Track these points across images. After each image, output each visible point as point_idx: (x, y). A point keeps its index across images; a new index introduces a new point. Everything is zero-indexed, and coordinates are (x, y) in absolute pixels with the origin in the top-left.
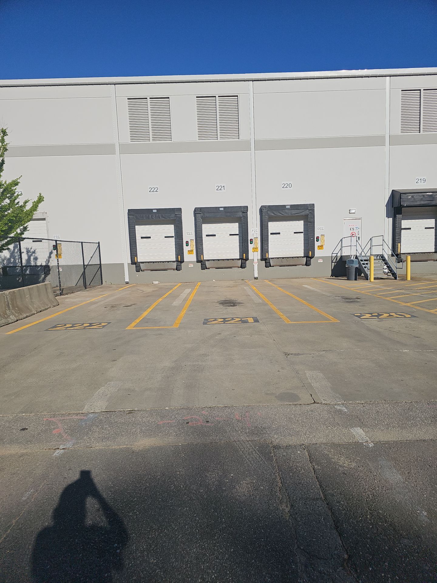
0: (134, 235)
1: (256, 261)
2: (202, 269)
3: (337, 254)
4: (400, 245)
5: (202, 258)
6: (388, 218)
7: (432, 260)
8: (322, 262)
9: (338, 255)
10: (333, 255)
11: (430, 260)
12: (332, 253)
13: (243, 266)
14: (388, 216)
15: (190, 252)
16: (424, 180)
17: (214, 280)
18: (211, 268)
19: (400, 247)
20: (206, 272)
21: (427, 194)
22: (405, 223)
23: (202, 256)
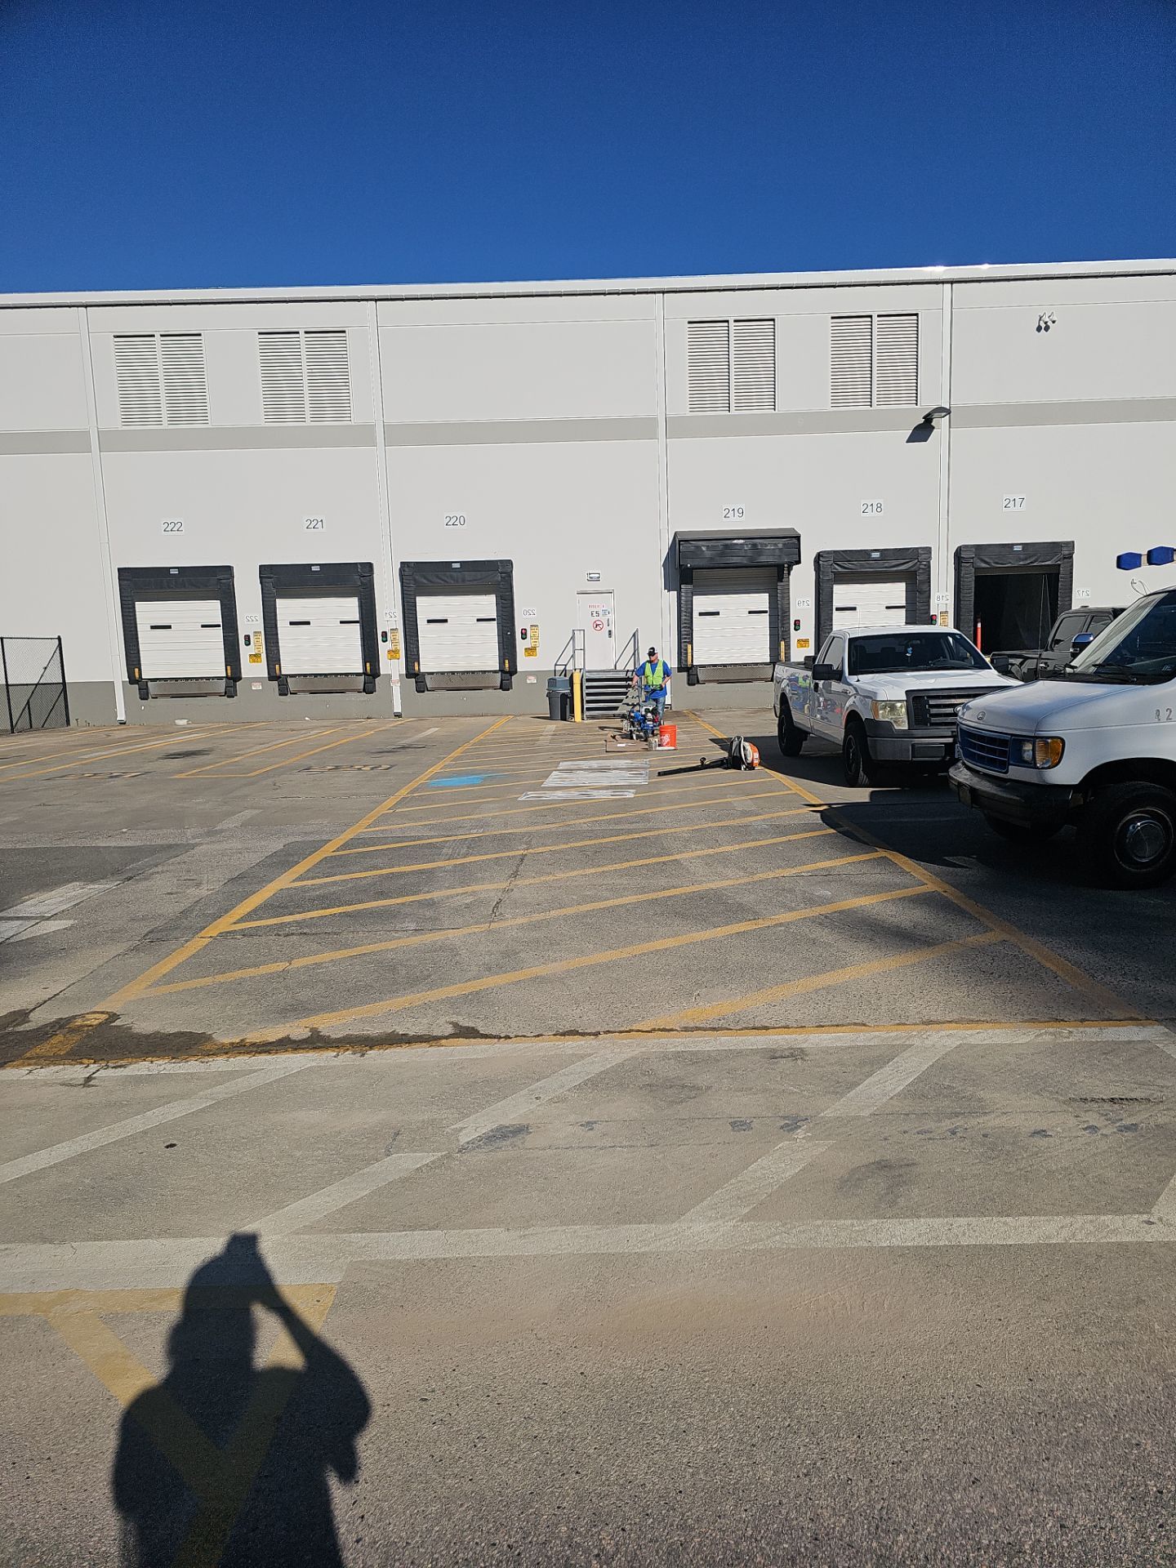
0: (126, 622)
1: (395, 677)
2: (280, 695)
3: (566, 665)
4: (692, 649)
5: (278, 671)
6: (669, 591)
7: (761, 679)
8: (535, 682)
9: (567, 668)
10: (558, 668)
11: (757, 680)
12: (556, 665)
13: (369, 689)
14: (668, 587)
15: (255, 657)
16: (741, 511)
17: (307, 719)
18: (299, 691)
19: (692, 652)
20: (289, 700)
21: (735, 541)
22: (701, 603)
23: (277, 666)
